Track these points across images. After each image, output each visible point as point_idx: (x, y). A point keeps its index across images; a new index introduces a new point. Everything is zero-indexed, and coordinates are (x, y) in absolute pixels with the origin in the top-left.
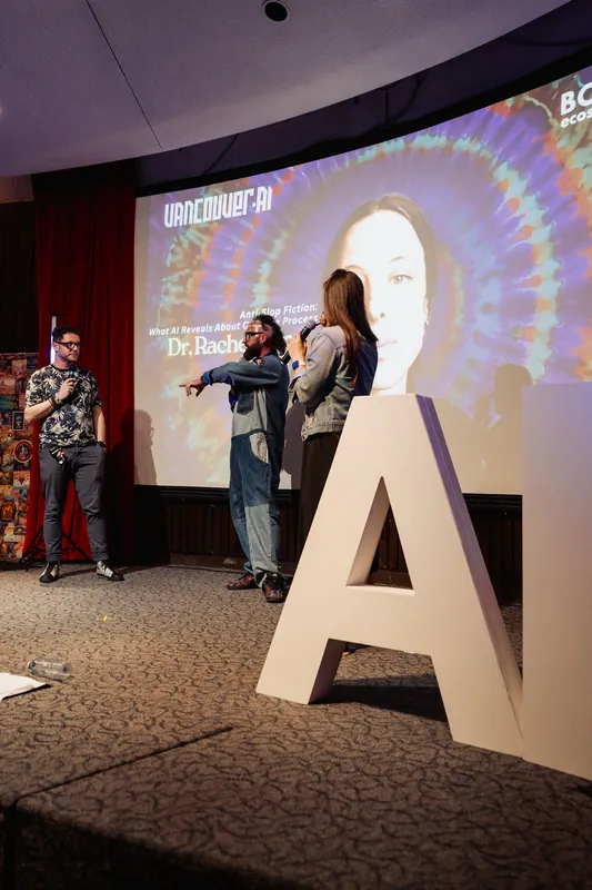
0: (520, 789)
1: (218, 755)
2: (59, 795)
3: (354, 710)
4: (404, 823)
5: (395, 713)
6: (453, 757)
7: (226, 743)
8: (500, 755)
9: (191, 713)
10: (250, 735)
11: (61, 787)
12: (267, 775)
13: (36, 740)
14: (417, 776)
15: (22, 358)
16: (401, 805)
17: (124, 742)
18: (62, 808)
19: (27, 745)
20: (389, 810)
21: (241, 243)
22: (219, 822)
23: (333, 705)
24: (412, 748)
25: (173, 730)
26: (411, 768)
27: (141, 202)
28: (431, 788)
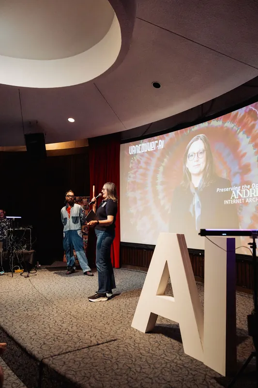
0: (194, 375)
1: (107, 350)
2: (55, 359)
3: (158, 337)
4: (148, 383)
5: (172, 340)
6: (181, 360)
7: (111, 346)
8: (196, 360)
9: (106, 333)
10: (120, 343)
11: (56, 356)
12: (117, 359)
13: (57, 338)
14: (164, 366)
16: (151, 376)
17: (82, 342)
18: (53, 363)
19: (54, 340)
20: (147, 377)
22: (94, 374)
23: (154, 334)
24: (169, 354)
25: (98, 339)
26: (163, 362)
27: (122, 146)
28: (165, 371)
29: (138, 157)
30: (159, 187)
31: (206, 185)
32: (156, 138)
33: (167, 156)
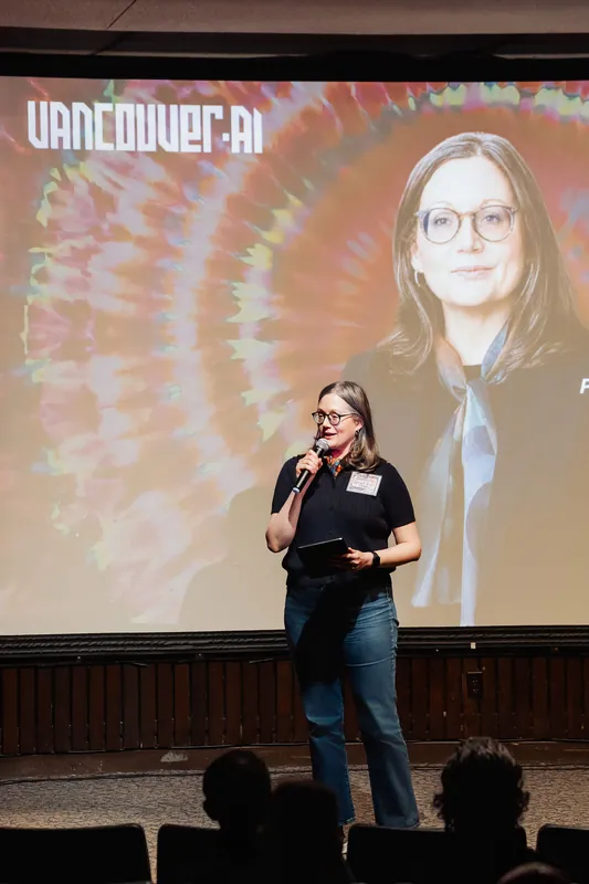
29: (91, 171)
30: (251, 351)
31: (527, 358)
32: (207, 87)
33: (294, 201)
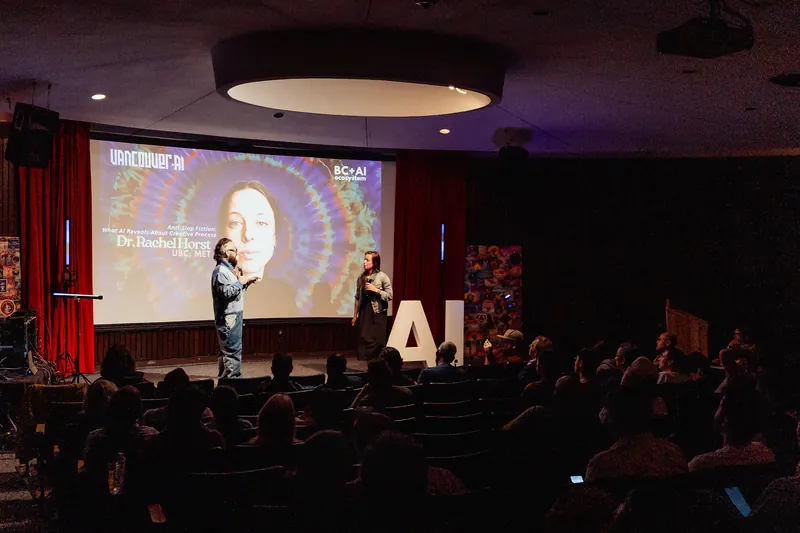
15: (5, 240)
21: (166, 185)
27: (93, 143)
29: (130, 173)
